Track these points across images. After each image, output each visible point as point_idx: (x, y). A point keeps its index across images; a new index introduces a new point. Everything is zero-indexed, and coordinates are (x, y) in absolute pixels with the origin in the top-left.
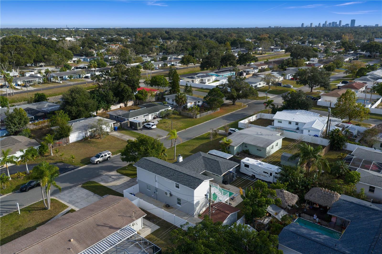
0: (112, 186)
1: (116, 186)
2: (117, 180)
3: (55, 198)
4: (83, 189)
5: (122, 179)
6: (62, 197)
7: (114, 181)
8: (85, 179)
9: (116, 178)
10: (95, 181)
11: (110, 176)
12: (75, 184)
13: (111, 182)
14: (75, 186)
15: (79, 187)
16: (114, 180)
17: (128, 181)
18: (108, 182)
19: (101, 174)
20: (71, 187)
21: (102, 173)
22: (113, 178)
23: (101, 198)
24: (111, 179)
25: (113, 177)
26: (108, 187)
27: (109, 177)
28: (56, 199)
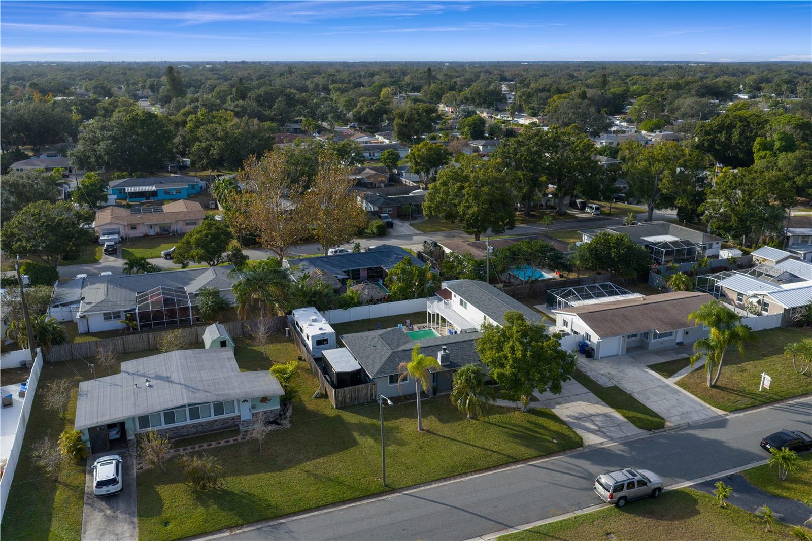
0: (597, 403)
1: (588, 401)
2: (584, 414)
3: (713, 408)
4: (659, 414)
5: (573, 414)
6: (698, 408)
7: (591, 415)
8: (662, 440)
9: (585, 421)
10: (637, 429)
11: (599, 432)
12: (682, 433)
13: (598, 415)
14: (678, 427)
15: (670, 422)
16: (589, 417)
17: (559, 404)
18: (605, 415)
19: (625, 446)
20: (689, 426)
21: (622, 447)
22: (593, 422)
23: (617, 385)
24: (598, 423)
25: (593, 427)
26: (603, 403)
27: (602, 429)
28: (708, 406)
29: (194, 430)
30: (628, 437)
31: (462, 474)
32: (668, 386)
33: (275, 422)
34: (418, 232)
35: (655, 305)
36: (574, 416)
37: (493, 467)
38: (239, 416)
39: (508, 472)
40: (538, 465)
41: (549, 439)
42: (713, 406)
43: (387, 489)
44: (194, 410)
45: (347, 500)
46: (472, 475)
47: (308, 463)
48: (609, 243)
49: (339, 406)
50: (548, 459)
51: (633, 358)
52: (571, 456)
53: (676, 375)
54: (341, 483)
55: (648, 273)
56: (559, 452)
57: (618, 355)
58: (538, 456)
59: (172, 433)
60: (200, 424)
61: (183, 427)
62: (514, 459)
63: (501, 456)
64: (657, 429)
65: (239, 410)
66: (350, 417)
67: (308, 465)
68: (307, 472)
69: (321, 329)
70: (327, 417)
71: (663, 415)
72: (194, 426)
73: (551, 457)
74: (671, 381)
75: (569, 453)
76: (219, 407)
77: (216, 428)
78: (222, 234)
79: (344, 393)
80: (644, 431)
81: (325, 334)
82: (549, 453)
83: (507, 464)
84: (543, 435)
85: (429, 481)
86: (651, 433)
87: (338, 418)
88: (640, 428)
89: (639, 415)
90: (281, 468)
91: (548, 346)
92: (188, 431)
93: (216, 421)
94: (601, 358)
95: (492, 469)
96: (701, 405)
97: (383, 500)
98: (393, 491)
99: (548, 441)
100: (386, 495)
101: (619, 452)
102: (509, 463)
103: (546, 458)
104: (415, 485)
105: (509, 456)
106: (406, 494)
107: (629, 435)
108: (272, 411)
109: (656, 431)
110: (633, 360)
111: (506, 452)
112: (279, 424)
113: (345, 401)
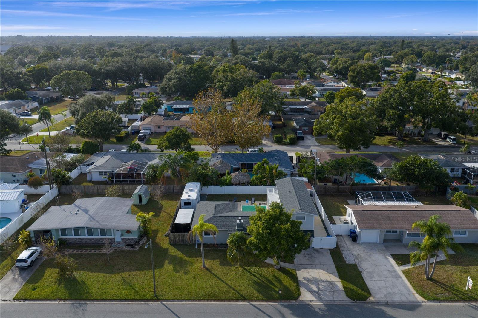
0: (331, 273)
1: (327, 270)
2: (316, 279)
3: (416, 295)
4: (370, 290)
6: (405, 291)
7: (321, 280)
8: (356, 309)
9: (313, 284)
10: (345, 296)
11: (317, 294)
12: (376, 307)
13: (326, 281)
14: (378, 303)
15: (374, 297)
16: (318, 282)
17: (305, 268)
18: (331, 283)
19: (326, 307)
20: (387, 304)
22: (318, 286)
23: (357, 263)
24: (320, 287)
25: (315, 289)
26: (337, 274)
27: (320, 292)
28: (414, 292)
29: (89, 242)
30: (334, 301)
31: (204, 300)
32: (395, 271)
33: (132, 246)
34: (317, 144)
35: (418, 212)
36: (308, 279)
37: (227, 300)
38: (114, 239)
39: (233, 305)
40: (256, 305)
41: (277, 290)
42: (417, 293)
43: (155, 298)
44: (90, 231)
45: (129, 299)
46: (211, 301)
47: (127, 273)
48: (415, 164)
49: (172, 243)
50: (266, 303)
51: (386, 247)
52: (283, 305)
53: (408, 265)
54: (134, 288)
55: (446, 189)
56: (277, 300)
57: (376, 243)
58: (261, 300)
59: (78, 241)
60: (93, 239)
61: (84, 239)
62: (244, 298)
63: (237, 294)
64: (360, 300)
65: (114, 235)
66: (173, 251)
67: (125, 275)
68: (122, 277)
69: (189, 196)
70: (161, 248)
71: (371, 291)
72: (89, 239)
73: (268, 302)
74: (399, 269)
75: (284, 302)
76: (103, 232)
77: (101, 243)
78: (182, 135)
79: (175, 236)
80: (349, 299)
81: (189, 199)
82: (269, 299)
83: (237, 300)
84: (275, 286)
85: (182, 299)
86: (353, 302)
87: (167, 250)
88: (348, 296)
89: (354, 288)
90: (112, 272)
91: (285, 228)
92: (86, 242)
93: (101, 239)
94: (362, 243)
95: (226, 301)
96: (409, 291)
97: (148, 304)
98: (158, 300)
99: (275, 291)
100: (153, 301)
101: (317, 310)
102: (239, 300)
103: (266, 302)
104: (173, 299)
105: (242, 296)
106: (163, 304)
107: (335, 299)
108: (132, 239)
109: (358, 302)
110: (384, 248)
111: (241, 293)
112: (133, 247)
113: (175, 241)
